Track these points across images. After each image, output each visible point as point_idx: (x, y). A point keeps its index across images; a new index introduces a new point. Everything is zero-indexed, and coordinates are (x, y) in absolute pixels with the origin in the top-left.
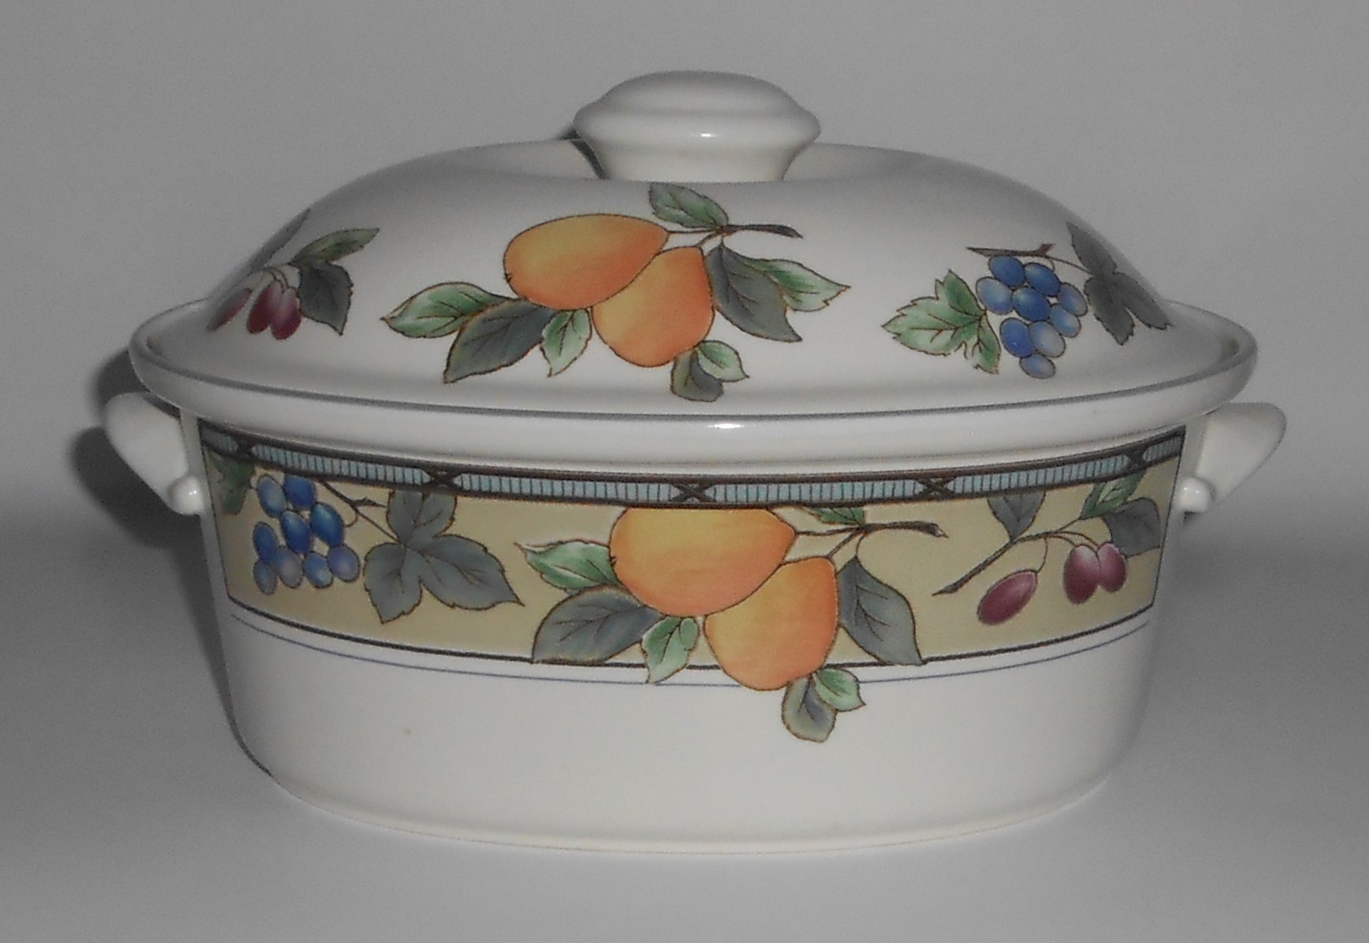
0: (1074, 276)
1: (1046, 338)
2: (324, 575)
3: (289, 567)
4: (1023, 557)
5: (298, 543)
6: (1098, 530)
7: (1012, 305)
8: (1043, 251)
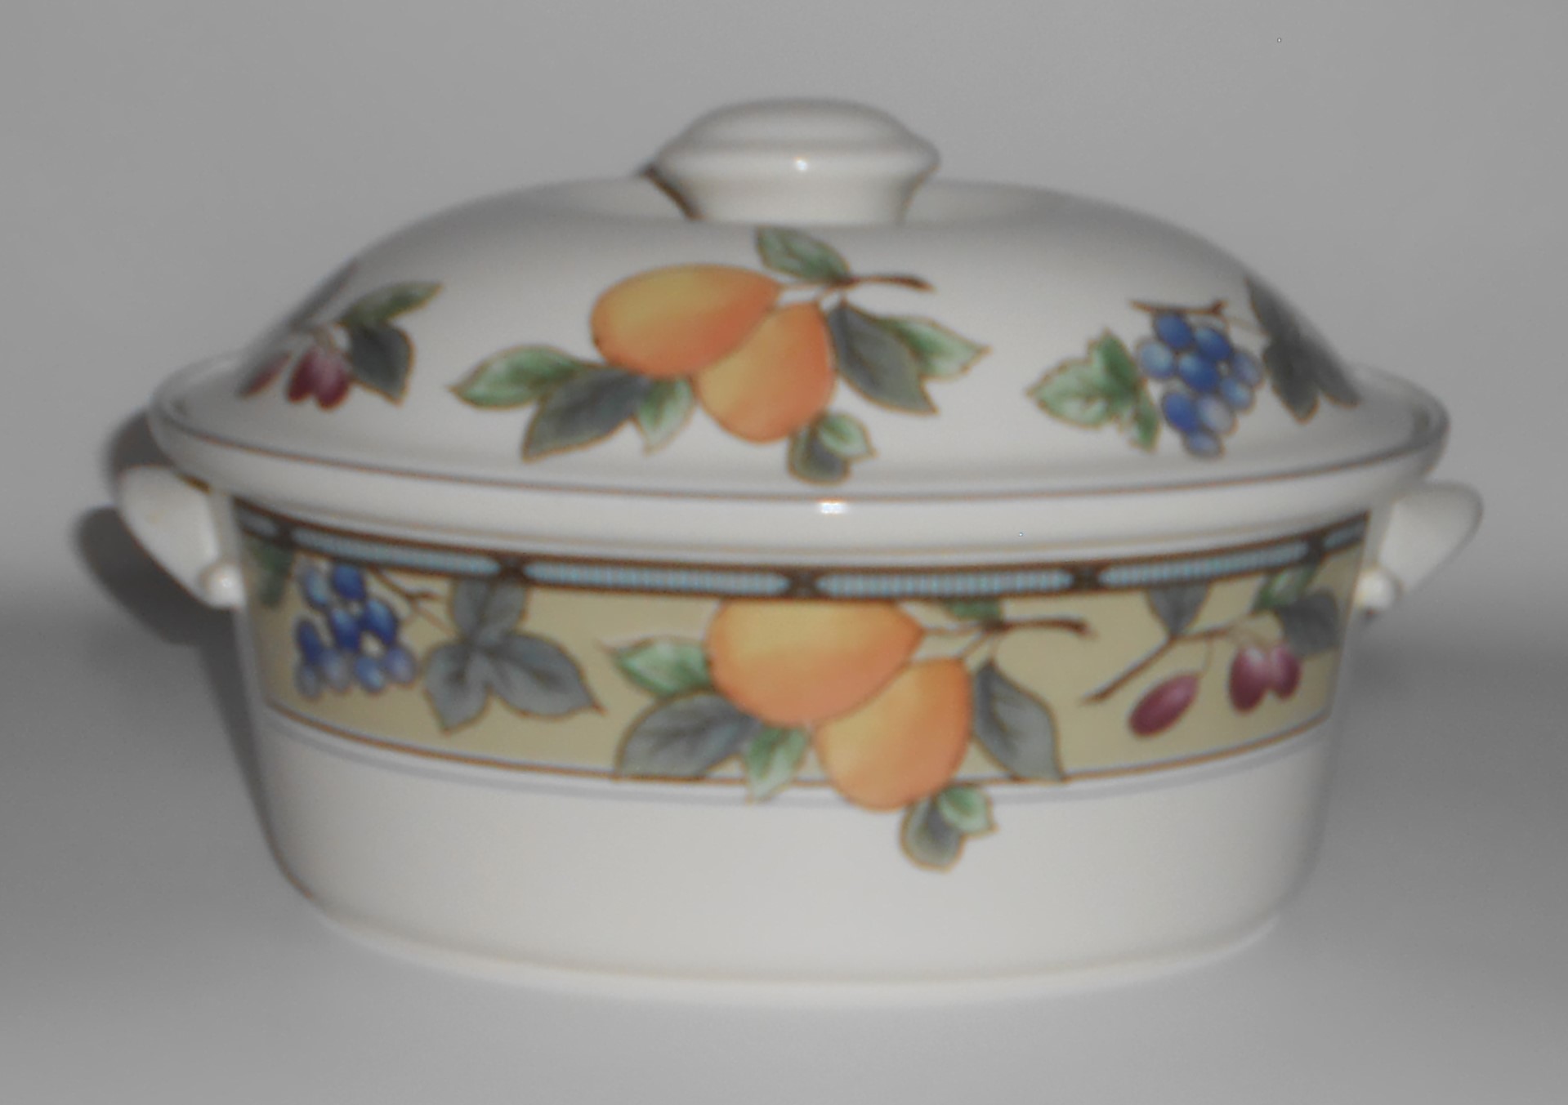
0: (1249, 339)
1: (1213, 412)
2: (376, 677)
3: (336, 668)
4: (1184, 659)
5: (348, 642)
6: (1269, 628)
7: (1173, 372)
8: (1216, 309)
